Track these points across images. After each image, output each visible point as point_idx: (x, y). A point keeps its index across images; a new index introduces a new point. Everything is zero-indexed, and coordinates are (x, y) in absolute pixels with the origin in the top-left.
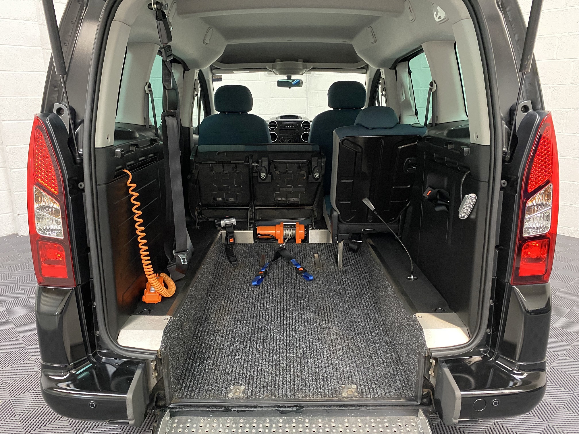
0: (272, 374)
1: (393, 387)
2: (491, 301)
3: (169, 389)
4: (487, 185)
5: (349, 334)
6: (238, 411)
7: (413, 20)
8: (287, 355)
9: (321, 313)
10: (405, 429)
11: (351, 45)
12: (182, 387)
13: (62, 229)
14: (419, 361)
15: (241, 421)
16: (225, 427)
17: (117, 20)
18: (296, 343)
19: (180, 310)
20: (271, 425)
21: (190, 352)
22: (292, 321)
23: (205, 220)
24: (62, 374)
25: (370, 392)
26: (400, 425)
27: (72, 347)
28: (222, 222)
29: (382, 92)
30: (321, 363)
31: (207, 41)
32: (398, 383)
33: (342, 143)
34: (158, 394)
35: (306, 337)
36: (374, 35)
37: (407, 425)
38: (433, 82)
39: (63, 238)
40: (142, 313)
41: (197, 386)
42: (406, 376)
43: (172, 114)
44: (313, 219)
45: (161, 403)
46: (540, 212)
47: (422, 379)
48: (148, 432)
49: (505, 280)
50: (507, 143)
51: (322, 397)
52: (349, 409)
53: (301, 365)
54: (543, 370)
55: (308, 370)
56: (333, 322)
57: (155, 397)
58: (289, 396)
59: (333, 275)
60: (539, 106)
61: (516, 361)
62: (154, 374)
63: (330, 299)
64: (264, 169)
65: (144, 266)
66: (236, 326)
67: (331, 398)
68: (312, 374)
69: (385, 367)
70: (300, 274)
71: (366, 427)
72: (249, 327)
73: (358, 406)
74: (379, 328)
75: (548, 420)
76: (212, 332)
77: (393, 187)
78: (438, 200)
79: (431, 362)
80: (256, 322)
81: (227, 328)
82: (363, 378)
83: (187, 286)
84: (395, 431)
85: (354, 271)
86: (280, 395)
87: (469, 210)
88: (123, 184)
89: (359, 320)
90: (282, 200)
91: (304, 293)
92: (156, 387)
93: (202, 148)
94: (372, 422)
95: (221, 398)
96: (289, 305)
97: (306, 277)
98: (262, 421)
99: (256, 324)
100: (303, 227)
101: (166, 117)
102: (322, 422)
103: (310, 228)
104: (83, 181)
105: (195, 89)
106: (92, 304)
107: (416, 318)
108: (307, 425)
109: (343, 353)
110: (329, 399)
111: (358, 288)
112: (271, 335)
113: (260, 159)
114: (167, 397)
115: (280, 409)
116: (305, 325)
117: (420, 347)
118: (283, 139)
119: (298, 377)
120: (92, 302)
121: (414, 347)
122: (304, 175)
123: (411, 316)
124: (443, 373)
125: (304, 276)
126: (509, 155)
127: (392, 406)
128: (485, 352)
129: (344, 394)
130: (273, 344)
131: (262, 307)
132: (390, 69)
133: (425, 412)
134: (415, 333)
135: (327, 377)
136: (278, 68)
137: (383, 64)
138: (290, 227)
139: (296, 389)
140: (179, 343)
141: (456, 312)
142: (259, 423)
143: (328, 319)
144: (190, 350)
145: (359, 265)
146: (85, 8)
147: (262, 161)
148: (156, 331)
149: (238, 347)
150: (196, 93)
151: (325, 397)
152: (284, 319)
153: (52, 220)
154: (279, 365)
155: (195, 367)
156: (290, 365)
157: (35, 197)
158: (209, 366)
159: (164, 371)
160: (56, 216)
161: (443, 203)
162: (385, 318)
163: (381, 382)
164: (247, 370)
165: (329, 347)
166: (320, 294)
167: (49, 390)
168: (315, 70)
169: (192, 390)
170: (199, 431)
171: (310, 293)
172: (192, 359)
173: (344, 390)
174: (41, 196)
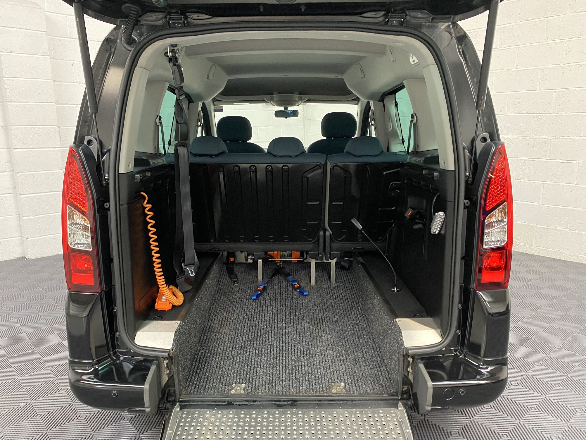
0: (269, 374)
1: (377, 385)
2: (460, 305)
3: (179, 385)
4: (453, 205)
5: (339, 341)
6: (239, 405)
7: (394, 61)
8: (283, 359)
9: (315, 323)
10: (386, 418)
11: (343, 79)
12: (189, 385)
13: (90, 242)
14: (399, 359)
15: (243, 413)
16: (228, 417)
17: (139, 66)
18: (291, 348)
19: (188, 317)
20: (269, 416)
21: (196, 356)
22: (288, 330)
24: (88, 368)
25: (356, 389)
26: (382, 415)
27: (97, 348)
29: (371, 122)
30: (314, 365)
31: (211, 77)
32: (382, 382)
33: (333, 168)
34: (169, 391)
35: (300, 344)
36: (362, 71)
37: (388, 416)
38: (414, 115)
39: (91, 250)
40: (155, 319)
41: (203, 384)
42: (389, 376)
43: (184, 144)
45: (172, 399)
46: (497, 227)
47: (402, 376)
49: (470, 286)
50: (469, 168)
51: (313, 393)
52: (337, 403)
53: (295, 367)
54: (505, 364)
55: (302, 371)
56: (325, 331)
57: (166, 393)
58: (284, 393)
59: (326, 290)
60: (496, 138)
61: (482, 357)
62: (166, 371)
63: (323, 311)
65: (157, 277)
66: (237, 334)
67: (322, 393)
68: (305, 374)
69: (371, 369)
70: (296, 290)
71: (352, 417)
72: (249, 335)
73: (345, 400)
74: (367, 336)
75: (520, 418)
76: (215, 340)
77: (380, 209)
78: (416, 219)
79: (409, 360)
80: (255, 331)
81: (229, 337)
82: (351, 378)
83: (193, 297)
84: (377, 420)
85: (345, 287)
86: (276, 391)
87: (439, 226)
88: (140, 205)
89: (349, 329)
91: (299, 306)
92: (167, 384)
94: (358, 413)
95: (224, 394)
96: (285, 316)
97: (302, 293)
98: (261, 412)
99: (255, 333)
101: (178, 147)
102: (314, 413)
104: (108, 201)
105: (199, 120)
106: (113, 309)
107: (396, 322)
108: (300, 415)
109: (334, 357)
110: (320, 395)
111: (348, 302)
112: (268, 342)
114: (177, 392)
115: (276, 403)
116: (300, 334)
117: (400, 347)
119: (292, 376)
120: (113, 306)
121: (395, 348)
123: (392, 321)
124: (419, 369)
125: (300, 291)
126: (471, 179)
127: (376, 400)
128: (455, 350)
129: (334, 391)
130: (271, 350)
131: (261, 319)
132: (378, 101)
133: (405, 405)
134: (395, 336)
135: (318, 376)
136: (275, 100)
137: (372, 96)
139: (290, 386)
140: (187, 347)
141: (431, 317)
142: (258, 414)
143: (321, 328)
144: (196, 354)
145: (350, 281)
146: (112, 56)
148: (168, 333)
149: (239, 352)
150: (199, 123)
151: (316, 393)
152: (280, 329)
153: (83, 235)
154: (276, 367)
155: (201, 369)
156: (286, 367)
157: (68, 215)
158: (213, 368)
159: (175, 369)
160: (85, 232)
161: (421, 222)
162: (372, 327)
163: (367, 380)
164: (247, 371)
165: (321, 351)
166: (314, 307)
167: (76, 382)
168: (310, 101)
169: (199, 387)
170: (206, 420)
171: (305, 306)
172: (198, 362)
173: (333, 387)
174: (73, 214)
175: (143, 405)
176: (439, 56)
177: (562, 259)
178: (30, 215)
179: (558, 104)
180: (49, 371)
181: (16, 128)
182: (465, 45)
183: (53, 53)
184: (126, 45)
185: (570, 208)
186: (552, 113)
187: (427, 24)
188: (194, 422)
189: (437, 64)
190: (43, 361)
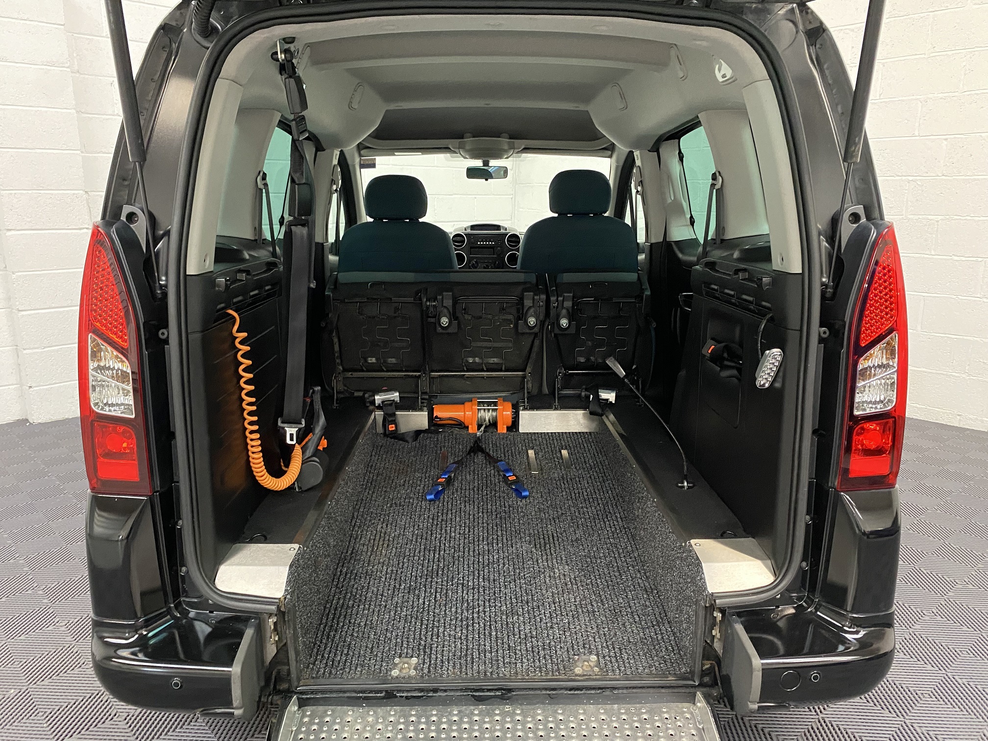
0: (461, 639)
1: (655, 658)
2: (808, 517)
3: (297, 662)
4: (799, 335)
5: (585, 577)
6: (407, 698)
7: (684, 78)
8: (486, 610)
9: (540, 544)
10: (675, 723)
11: (587, 111)
12: (315, 661)
13: (132, 402)
14: (696, 613)
15: (413, 713)
16: (387, 722)
17: (224, 77)
18: (500, 590)
19: (313, 537)
20: (461, 719)
21: (328, 606)
22: (493, 556)
23: (347, 395)
24: (127, 635)
25: (618, 667)
26: (667, 717)
27: (143, 594)
28: (377, 397)
29: (636, 188)
30: (540, 622)
31: (355, 105)
32: (664, 653)
34: (279, 672)
35: (515, 582)
36: (622, 96)
37: (677, 718)
38: (718, 174)
39: (133, 416)
40: (252, 541)
41: (341, 658)
42: (676, 642)
43: (302, 223)
44: (526, 392)
45: (284, 686)
46: (880, 377)
47: (702, 644)
48: (258, 737)
49: (828, 483)
50: (828, 271)
51: (541, 675)
52: (585, 694)
53: (507, 626)
54: (890, 625)
55: (519, 632)
56: (559, 558)
57: (273, 677)
58: (489, 674)
59: (558, 484)
60: (876, 214)
61: (847, 611)
62: (273, 637)
63: (555, 522)
64: (445, 311)
66: (401, 564)
67: (557, 676)
68: (525, 639)
69: (643, 629)
71: (612, 721)
72: (423, 567)
73: (600, 688)
74: (633, 567)
75: (904, 714)
76: (362, 575)
78: (724, 359)
79: (715, 615)
80: (434, 559)
81: (387, 569)
82: (608, 646)
83: (324, 498)
84: (658, 727)
85: (593, 478)
86: (474, 671)
87: (772, 374)
88: (226, 334)
89: (602, 555)
90: (474, 362)
91: (511, 512)
92: (276, 660)
93: (345, 277)
94: (623, 713)
95: (379, 677)
96: (487, 531)
98: (446, 712)
99: (433, 561)
100: (509, 405)
101: (292, 227)
102: (543, 713)
103: (522, 408)
104: (166, 326)
105: (333, 182)
106: (176, 523)
107: (692, 546)
108: (518, 718)
109: (576, 607)
110: (553, 677)
111: (599, 504)
112: (458, 579)
113: (440, 295)
114: (294, 675)
115: (474, 694)
116: (514, 563)
117: (698, 592)
118: (476, 262)
119: (503, 643)
120: (176, 520)
121: (688, 592)
122: (510, 321)
123: (683, 544)
124: (735, 633)
126: (831, 289)
127: (654, 687)
128: (800, 599)
129: (578, 670)
130: (463, 593)
131: (444, 535)
132: (649, 151)
133: (707, 697)
134: (690, 571)
135: (549, 643)
136: (467, 147)
137: (638, 143)
138: (488, 406)
139: (500, 662)
140: (311, 590)
141: (753, 537)
142: (442, 716)
143: (551, 553)
144: (327, 601)
145: (600, 467)
146: (173, 58)
147: (443, 298)
148: (277, 567)
149: (406, 597)
150: (334, 187)
151: (547, 674)
152: (479, 554)
153: (118, 388)
154: (473, 625)
155: (337, 629)
156: (490, 625)
157: (90, 352)
158: (358, 627)
159: (289, 633)
160: (123, 382)
161: (733, 364)
162: (643, 551)
163: (637, 650)
164: (420, 634)
165: (553, 596)
166: (538, 513)
167: (105, 661)
168: (528, 151)
169: (333, 665)
170: (346, 729)
171: (522, 512)
172: (331, 616)
173: (577, 664)
174: (100, 350)
175: (229, 703)
176: (777, 65)
177: (955, 425)
178: (36, 346)
179: (951, 160)
180: (63, 629)
181: (11, 194)
182: (821, 45)
183: (76, 63)
184: (199, 38)
185: (968, 338)
186: (940, 175)
187: (754, 6)
188: (325, 731)
189: (771, 78)
190: (53, 610)
